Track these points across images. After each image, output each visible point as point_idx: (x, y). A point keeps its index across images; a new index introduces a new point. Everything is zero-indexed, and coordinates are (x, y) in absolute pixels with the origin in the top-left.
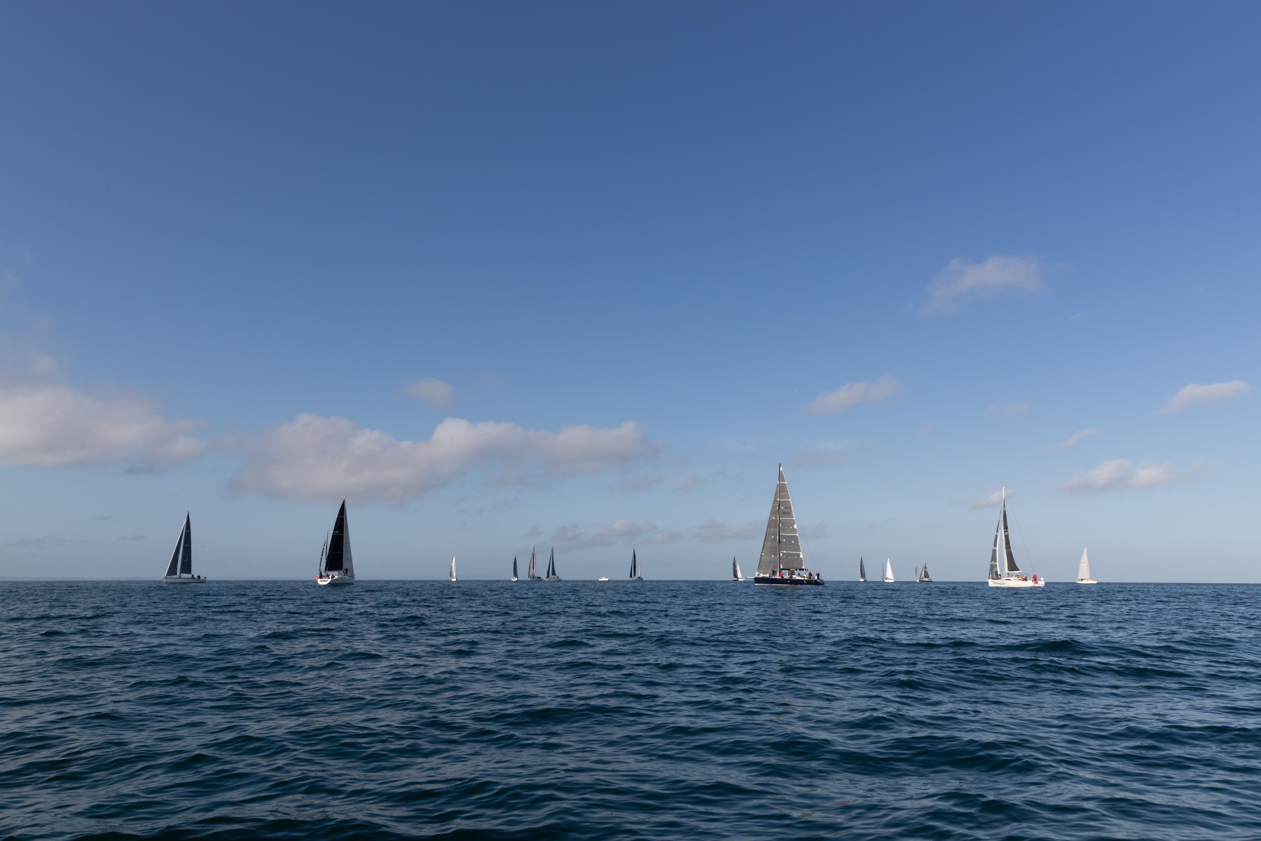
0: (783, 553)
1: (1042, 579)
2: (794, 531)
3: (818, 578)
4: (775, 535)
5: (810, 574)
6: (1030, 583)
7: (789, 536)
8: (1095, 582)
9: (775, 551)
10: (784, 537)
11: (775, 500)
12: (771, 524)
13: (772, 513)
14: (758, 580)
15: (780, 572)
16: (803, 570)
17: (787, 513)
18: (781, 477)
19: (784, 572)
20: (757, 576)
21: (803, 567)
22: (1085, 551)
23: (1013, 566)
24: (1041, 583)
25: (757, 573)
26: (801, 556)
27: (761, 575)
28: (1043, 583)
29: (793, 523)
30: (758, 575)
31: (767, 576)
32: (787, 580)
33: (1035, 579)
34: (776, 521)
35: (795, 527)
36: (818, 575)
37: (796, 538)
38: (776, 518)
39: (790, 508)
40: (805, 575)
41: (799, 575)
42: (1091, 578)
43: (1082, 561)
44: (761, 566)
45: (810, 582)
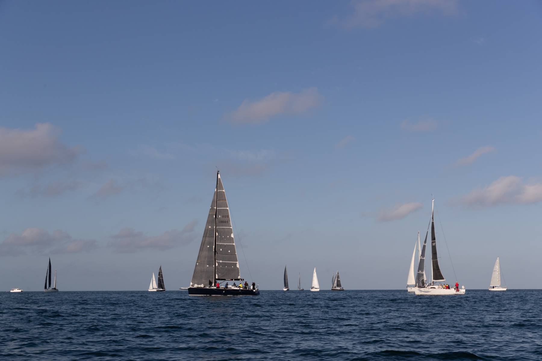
0: (219, 263)
1: (463, 287)
2: (231, 240)
3: (254, 288)
4: (210, 244)
5: (246, 284)
6: (452, 292)
7: (225, 246)
8: (505, 289)
9: (212, 261)
10: (221, 246)
11: (212, 209)
12: (207, 233)
13: (209, 222)
14: (192, 291)
15: (215, 282)
16: (239, 280)
17: (225, 222)
18: (218, 184)
19: (218, 282)
20: (191, 287)
21: (239, 277)
22: (498, 261)
23: (438, 275)
24: (462, 291)
25: (191, 284)
26: (238, 266)
27: (196, 286)
28: (464, 291)
29: (230, 232)
30: (193, 286)
31: (202, 286)
32: (222, 290)
33: (457, 288)
34: (212, 230)
35: (232, 236)
36: (254, 285)
37: (232, 248)
38: (212, 227)
39: (228, 216)
40: (241, 285)
41: (234, 285)
42: (502, 286)
43: (494, 270)
44: (196, 277)
45: (246, 292)
